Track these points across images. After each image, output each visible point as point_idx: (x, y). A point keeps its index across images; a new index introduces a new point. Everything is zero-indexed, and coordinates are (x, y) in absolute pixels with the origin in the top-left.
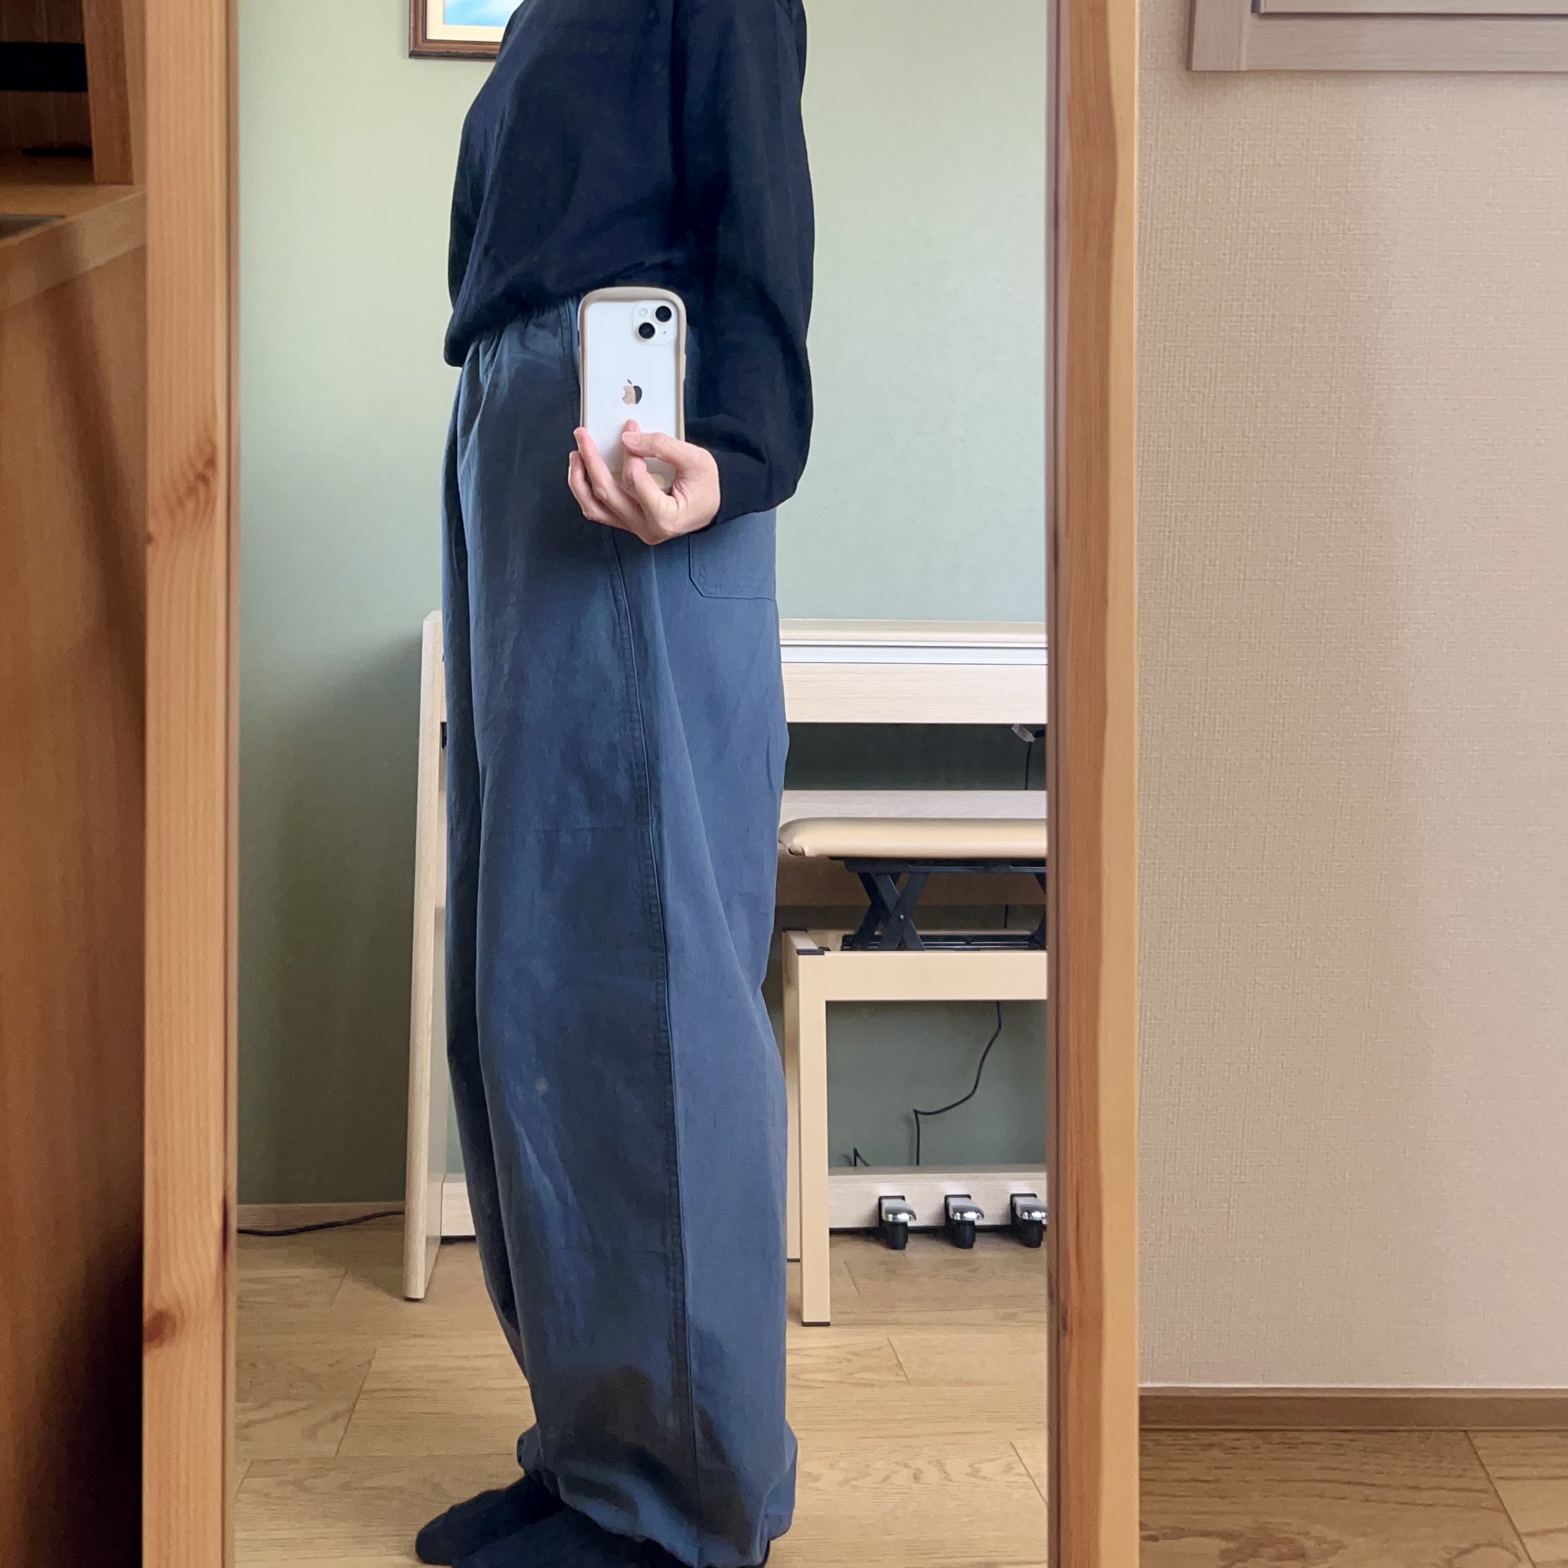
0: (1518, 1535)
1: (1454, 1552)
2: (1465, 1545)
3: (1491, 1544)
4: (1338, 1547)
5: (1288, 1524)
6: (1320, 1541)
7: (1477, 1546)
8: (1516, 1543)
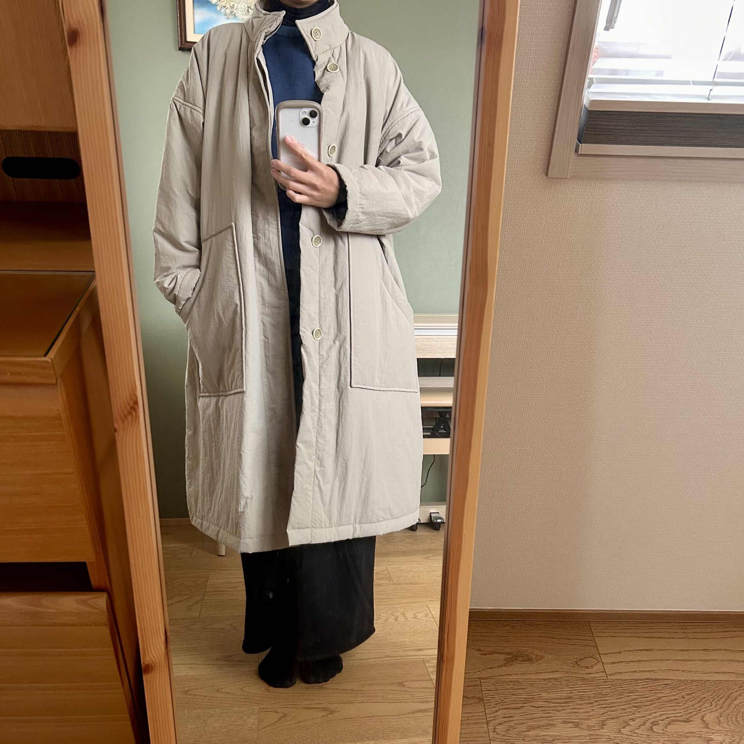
0: (600, 654)
1: (579, 660)
2: (582, 657)
3: (591, 657)
4: (543, 657)
5: (528, 650)
6: (537, 656)
7: (586, 658)
8: (598, 656)
